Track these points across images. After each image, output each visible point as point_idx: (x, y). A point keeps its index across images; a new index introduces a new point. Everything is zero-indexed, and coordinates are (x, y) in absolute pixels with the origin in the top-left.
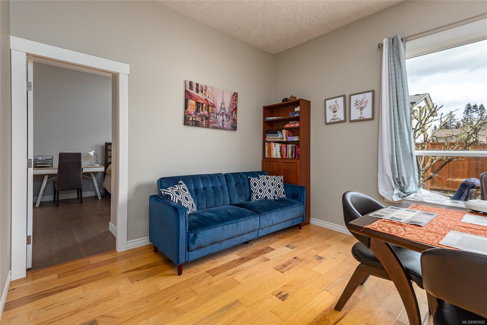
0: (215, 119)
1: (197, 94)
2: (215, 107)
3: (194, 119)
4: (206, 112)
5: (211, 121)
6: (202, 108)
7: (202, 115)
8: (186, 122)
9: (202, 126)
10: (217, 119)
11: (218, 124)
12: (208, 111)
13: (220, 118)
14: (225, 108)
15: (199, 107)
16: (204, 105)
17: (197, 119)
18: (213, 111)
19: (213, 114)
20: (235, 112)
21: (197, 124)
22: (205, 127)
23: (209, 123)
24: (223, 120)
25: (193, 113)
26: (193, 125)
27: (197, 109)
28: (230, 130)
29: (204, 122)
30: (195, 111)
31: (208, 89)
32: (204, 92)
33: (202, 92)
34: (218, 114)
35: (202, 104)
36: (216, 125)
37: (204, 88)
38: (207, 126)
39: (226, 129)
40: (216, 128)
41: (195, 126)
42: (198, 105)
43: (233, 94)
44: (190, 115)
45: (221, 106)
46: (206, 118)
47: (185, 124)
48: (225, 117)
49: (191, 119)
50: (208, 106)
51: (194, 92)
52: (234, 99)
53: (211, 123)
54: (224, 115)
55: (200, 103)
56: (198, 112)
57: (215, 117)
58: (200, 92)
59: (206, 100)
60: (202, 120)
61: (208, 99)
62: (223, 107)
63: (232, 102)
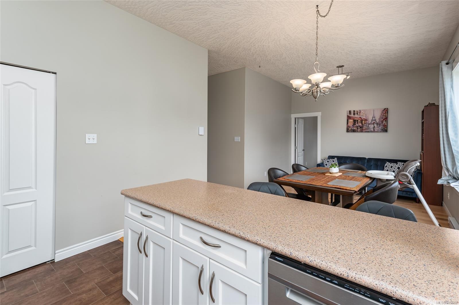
0: (367, 127)
1: (354, 116)
2: (367, 120)
3: (352, 129)
4: (360, 124)
5: (364, 128)
6: (357, 123)
7: (357, 126)
8: (348, 131)
9: (358, 132)
10: (369, 127)
11: (370, 129)
12: (362, 123)
13: (371, 126)
14: (376, 120)
15: (356, 122)
16: (359, 121)
17: (354, 129)
18: (366, 123)
19: (365, 125)
20: (385, 121)
21: (354, 131)
22: (360, 132)
23: (363, 130)
24: (374, 127)
25: (351, 126)
26: (351, 132)
27: (354, 123)
28: (380, 132)
29: (359, 129)
30: (352, 124)
31: (362, 112)
32: (359, 114)
33: (357, 114)
34: (370, 124)
35: (358, 120)
36: (368, 130)
37: (359, 112)
38: (361, 131)
39: (377, 132)
40: (368, 132)
41: (353, 132)
42: (355, 121)
43: (383, 110)
44: (350, 127)
45: (373, 119)
46: (360, 127)
47: (347, 132)
48: (375, 125)
49: (350, 129)
50: (362, 121)
51: (352, 115)
52: (384, 113)
53: (364, 130)
54: (375, 124)
55: (356, 120)
56: (355, 125)
57: (367, 126)
58: (356, 115)
59: (361, 118)
60: (358, 129)
61: (362, 117)
62: (374, 119)
63: (382, 115)
